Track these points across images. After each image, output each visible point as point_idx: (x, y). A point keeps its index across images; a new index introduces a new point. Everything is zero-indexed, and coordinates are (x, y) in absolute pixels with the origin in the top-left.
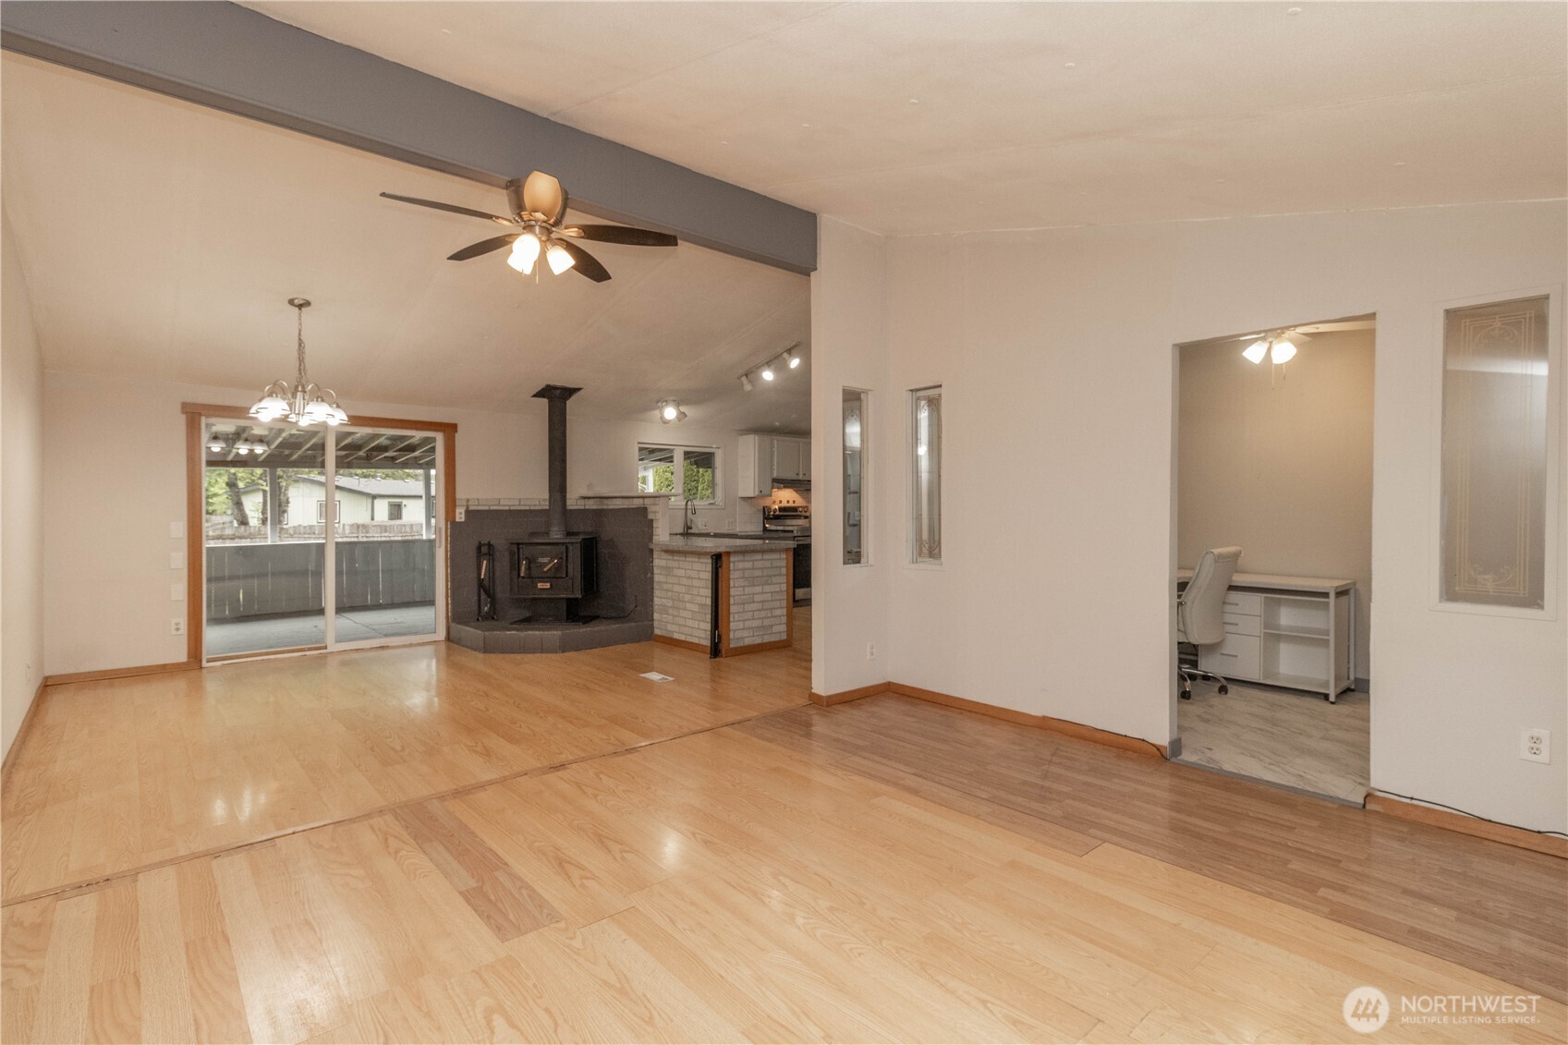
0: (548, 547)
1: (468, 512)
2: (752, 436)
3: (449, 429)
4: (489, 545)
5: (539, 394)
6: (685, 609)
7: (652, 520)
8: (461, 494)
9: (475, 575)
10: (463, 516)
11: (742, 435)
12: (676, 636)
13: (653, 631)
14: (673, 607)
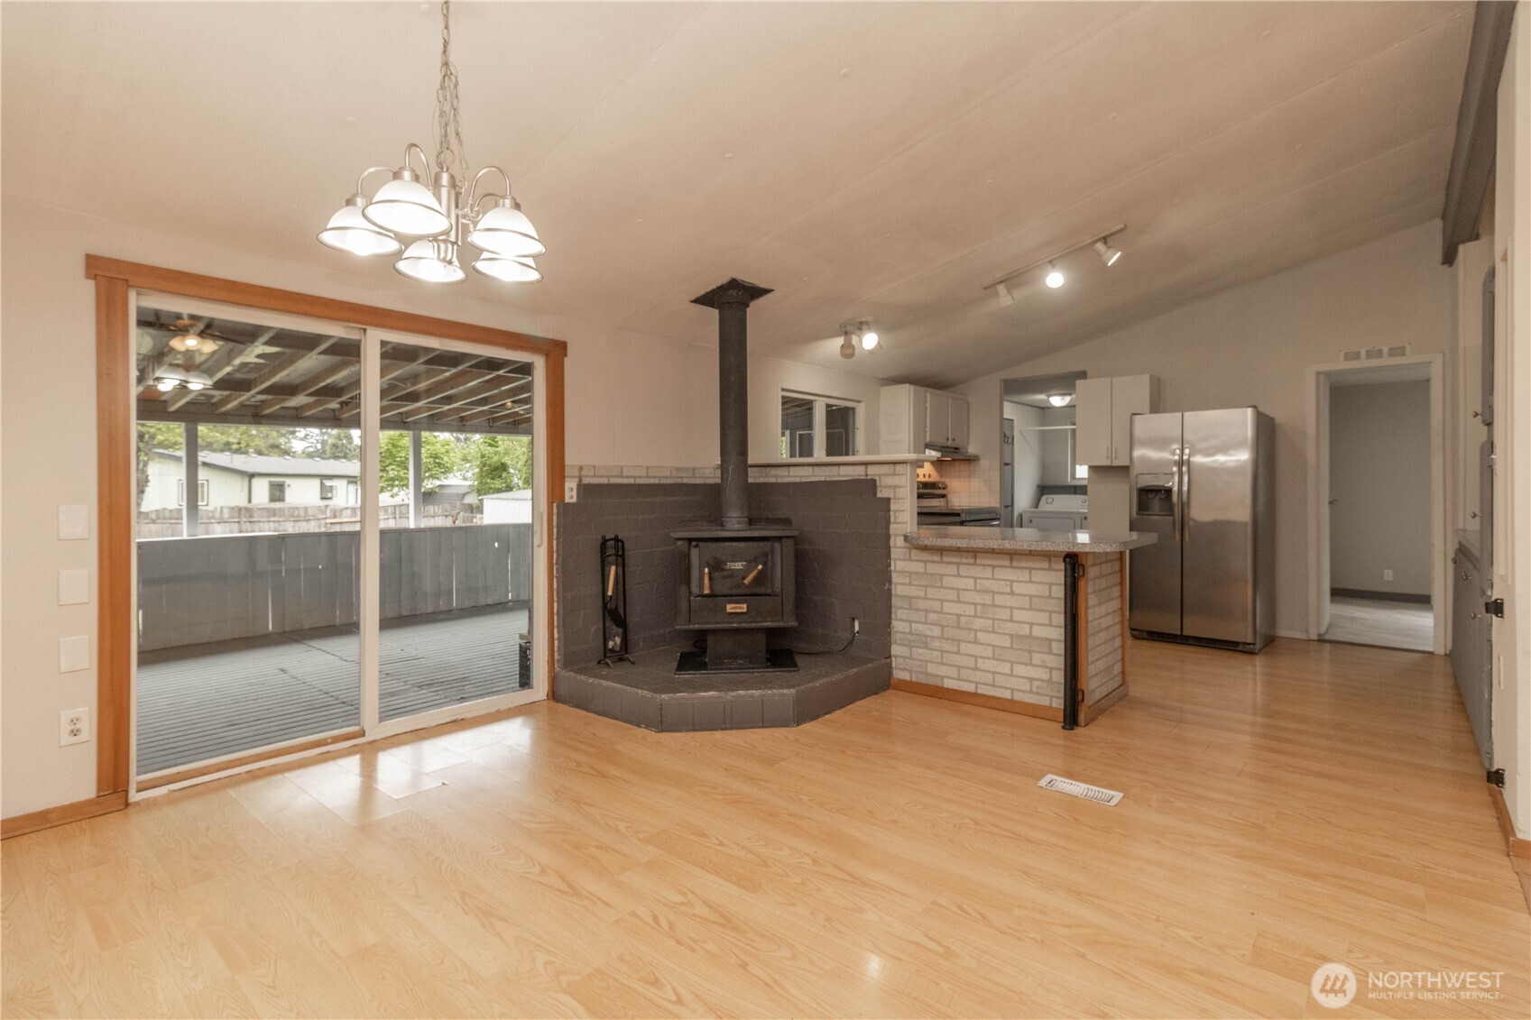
0: (743, 544)
1: (584, 489)
2: (907, 385)
3: (555, 351)
4: (616, 539)
5: (706, 300)
6: (976, 642)
7: (888, 500)
8: (571, 459)
9: (597, 589)
10: (574, 493)
11: (884, 385)
12: (948, 684)
13: (890, 673)
14: (942, 638)
